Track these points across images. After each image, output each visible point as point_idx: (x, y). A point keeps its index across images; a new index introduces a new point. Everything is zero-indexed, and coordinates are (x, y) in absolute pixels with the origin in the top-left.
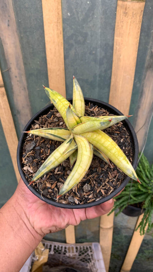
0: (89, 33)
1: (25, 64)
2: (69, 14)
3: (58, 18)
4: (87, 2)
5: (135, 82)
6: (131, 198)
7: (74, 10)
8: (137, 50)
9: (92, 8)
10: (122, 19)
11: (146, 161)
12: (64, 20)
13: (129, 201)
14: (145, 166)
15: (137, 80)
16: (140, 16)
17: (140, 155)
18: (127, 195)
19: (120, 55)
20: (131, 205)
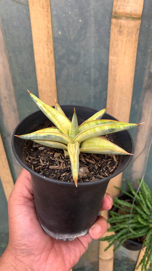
0: (82, 52)
1: (14, 85)
2: (60, 33)
3: (48, 37)
4: (79, 20)
5: (133, 103)
6: (130, 232)
7: (65, 29)
8: (134, 70)
9: (84, 27)
10: (117, 38)
11: (147, 189)
12: (55, 39)
13: (129, 235)
14: (146, 195)
15: (135, 102)
16: (136, 34)
17: (140, 181)
18: (125, 228)
19: (116, 76)
20: (131, 239)
